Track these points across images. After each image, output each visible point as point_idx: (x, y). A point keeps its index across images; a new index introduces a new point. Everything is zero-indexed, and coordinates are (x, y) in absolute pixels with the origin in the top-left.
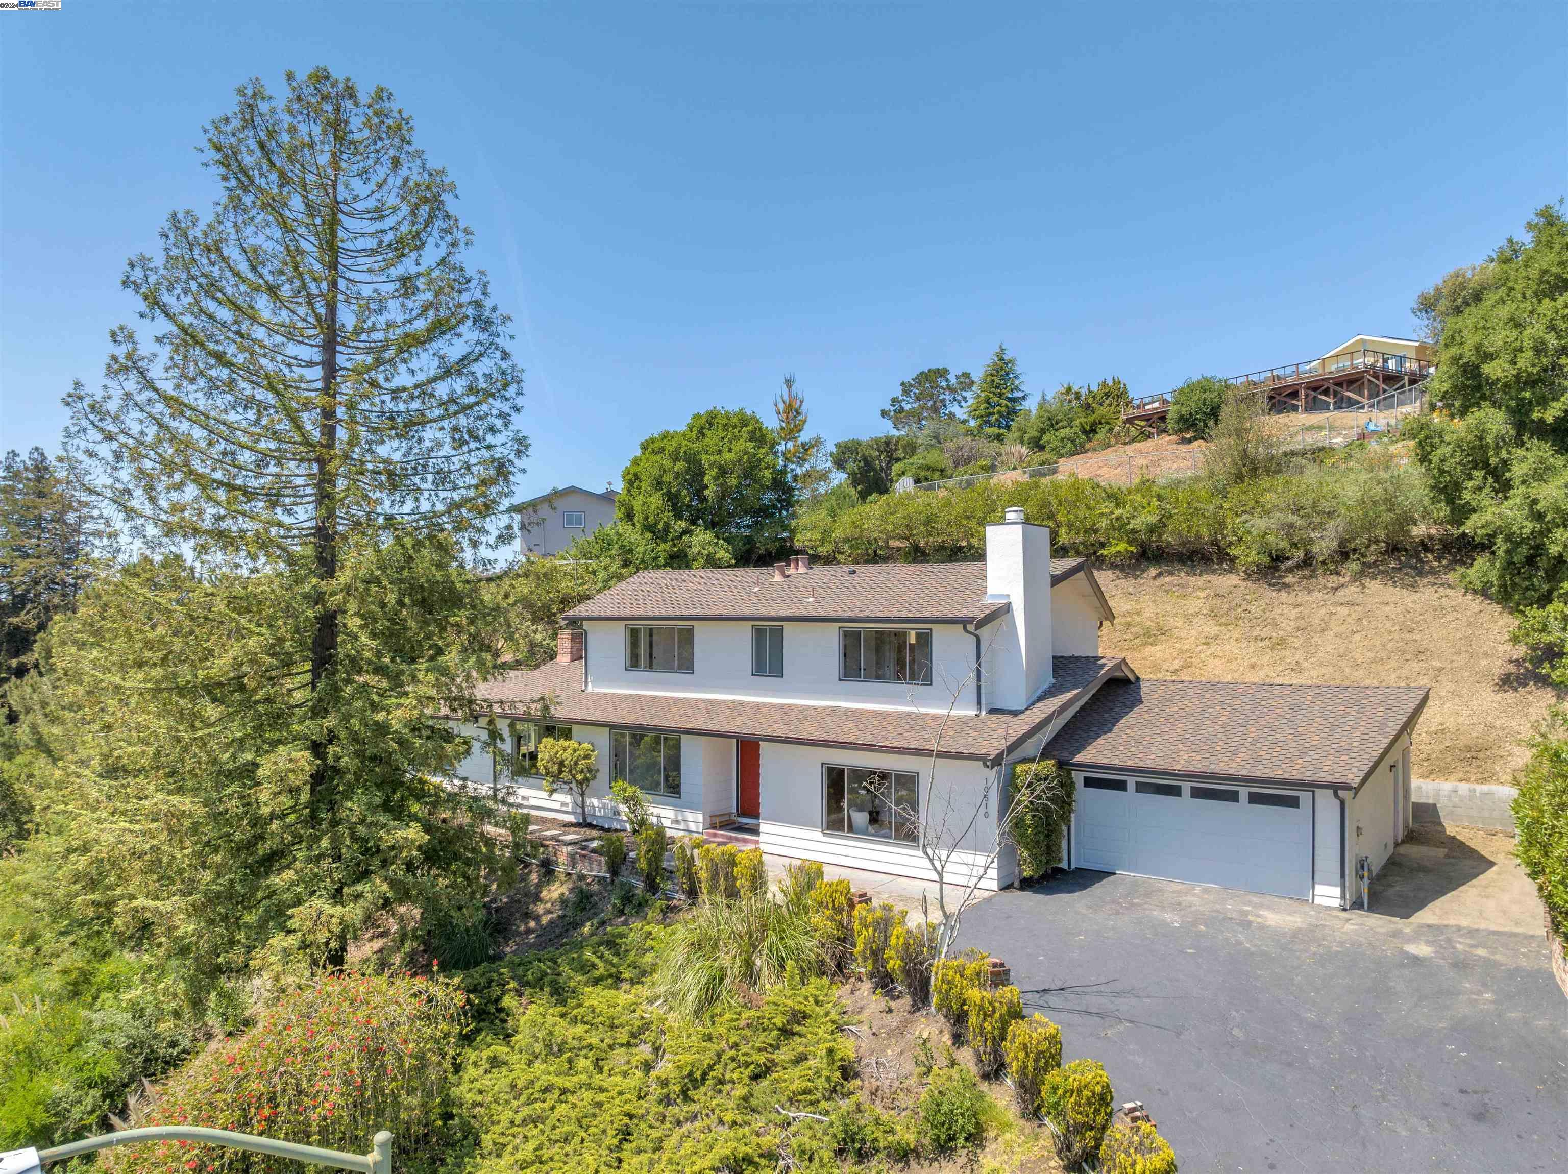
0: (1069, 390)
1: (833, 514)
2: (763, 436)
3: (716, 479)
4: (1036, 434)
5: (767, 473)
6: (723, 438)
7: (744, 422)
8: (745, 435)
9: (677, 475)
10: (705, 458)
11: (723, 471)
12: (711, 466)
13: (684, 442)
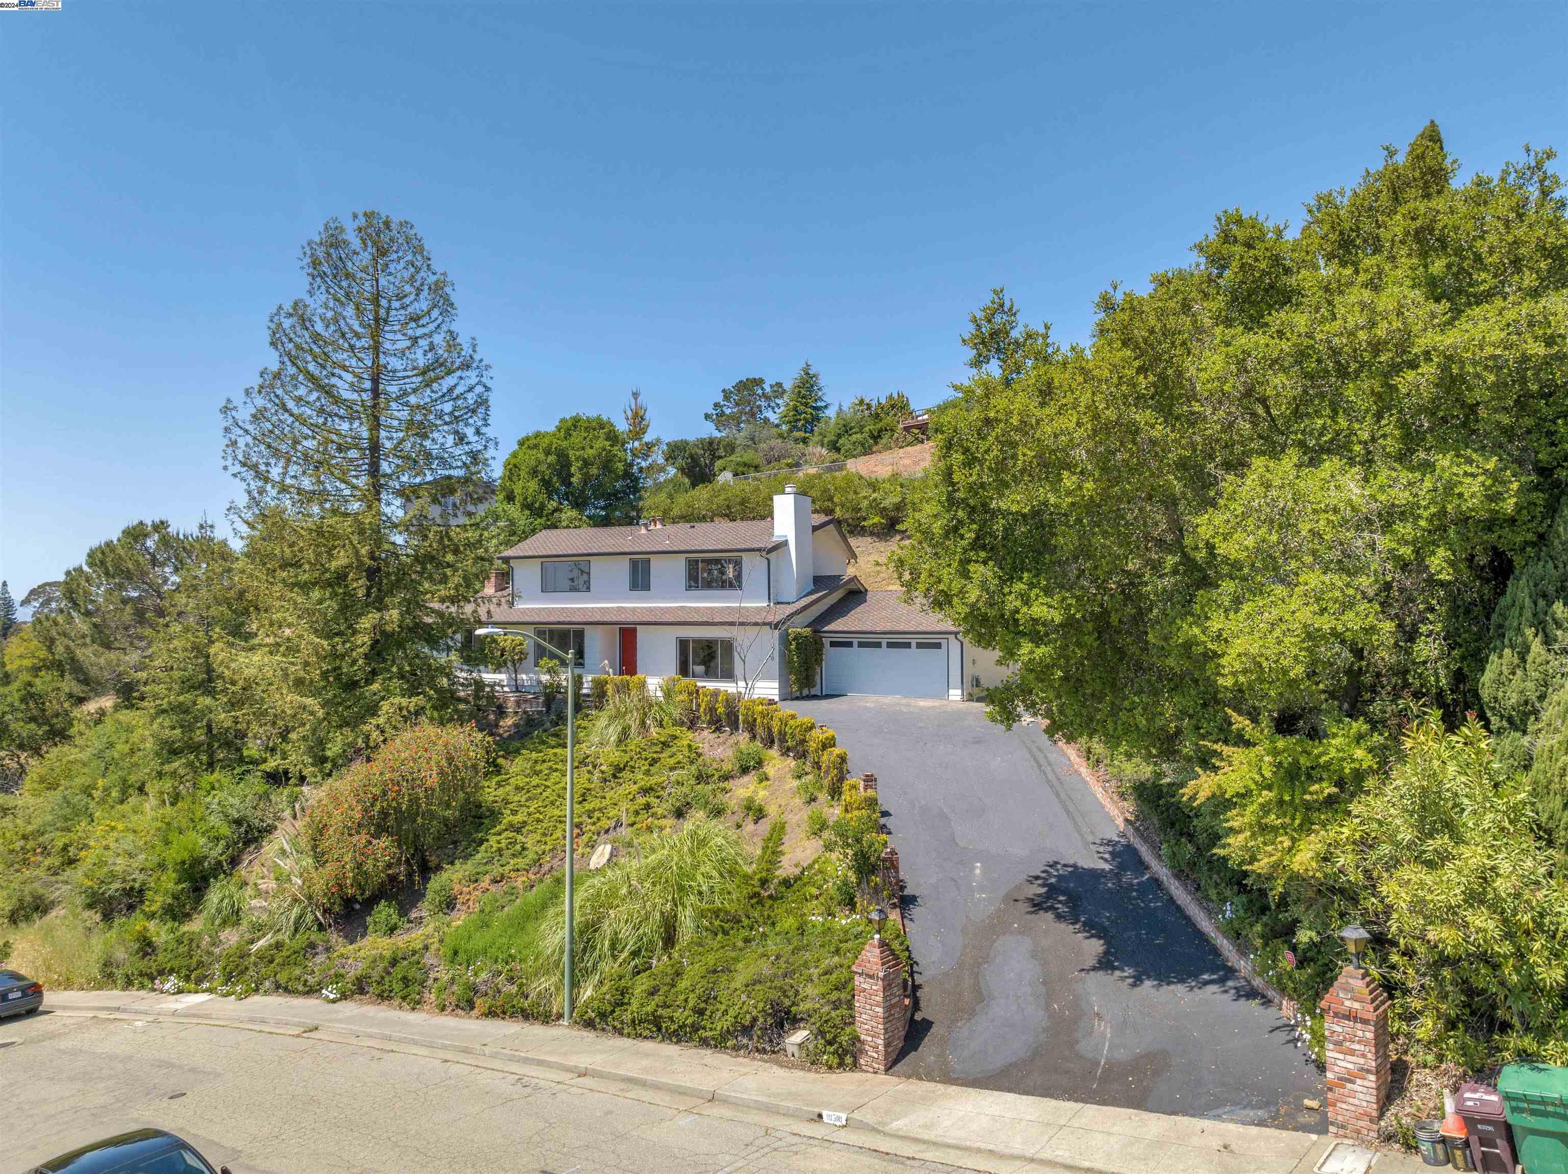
0: (862, 402)
1: (671, 496)
2: (616, 436)
3: (580, 469)
4: (833, 438)
5: (620, 466)
6: (585, 438)
7: (602, 426)
8: (603, 436)
9: (549, 465)
10: (571, 453)
11: (586, 463)
12: (577, 459)
13: (555, 441)
